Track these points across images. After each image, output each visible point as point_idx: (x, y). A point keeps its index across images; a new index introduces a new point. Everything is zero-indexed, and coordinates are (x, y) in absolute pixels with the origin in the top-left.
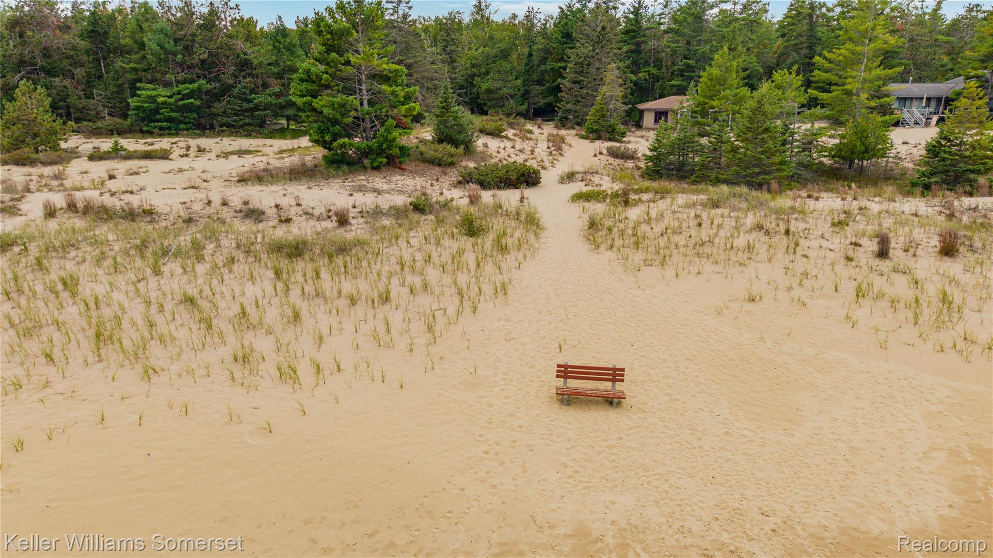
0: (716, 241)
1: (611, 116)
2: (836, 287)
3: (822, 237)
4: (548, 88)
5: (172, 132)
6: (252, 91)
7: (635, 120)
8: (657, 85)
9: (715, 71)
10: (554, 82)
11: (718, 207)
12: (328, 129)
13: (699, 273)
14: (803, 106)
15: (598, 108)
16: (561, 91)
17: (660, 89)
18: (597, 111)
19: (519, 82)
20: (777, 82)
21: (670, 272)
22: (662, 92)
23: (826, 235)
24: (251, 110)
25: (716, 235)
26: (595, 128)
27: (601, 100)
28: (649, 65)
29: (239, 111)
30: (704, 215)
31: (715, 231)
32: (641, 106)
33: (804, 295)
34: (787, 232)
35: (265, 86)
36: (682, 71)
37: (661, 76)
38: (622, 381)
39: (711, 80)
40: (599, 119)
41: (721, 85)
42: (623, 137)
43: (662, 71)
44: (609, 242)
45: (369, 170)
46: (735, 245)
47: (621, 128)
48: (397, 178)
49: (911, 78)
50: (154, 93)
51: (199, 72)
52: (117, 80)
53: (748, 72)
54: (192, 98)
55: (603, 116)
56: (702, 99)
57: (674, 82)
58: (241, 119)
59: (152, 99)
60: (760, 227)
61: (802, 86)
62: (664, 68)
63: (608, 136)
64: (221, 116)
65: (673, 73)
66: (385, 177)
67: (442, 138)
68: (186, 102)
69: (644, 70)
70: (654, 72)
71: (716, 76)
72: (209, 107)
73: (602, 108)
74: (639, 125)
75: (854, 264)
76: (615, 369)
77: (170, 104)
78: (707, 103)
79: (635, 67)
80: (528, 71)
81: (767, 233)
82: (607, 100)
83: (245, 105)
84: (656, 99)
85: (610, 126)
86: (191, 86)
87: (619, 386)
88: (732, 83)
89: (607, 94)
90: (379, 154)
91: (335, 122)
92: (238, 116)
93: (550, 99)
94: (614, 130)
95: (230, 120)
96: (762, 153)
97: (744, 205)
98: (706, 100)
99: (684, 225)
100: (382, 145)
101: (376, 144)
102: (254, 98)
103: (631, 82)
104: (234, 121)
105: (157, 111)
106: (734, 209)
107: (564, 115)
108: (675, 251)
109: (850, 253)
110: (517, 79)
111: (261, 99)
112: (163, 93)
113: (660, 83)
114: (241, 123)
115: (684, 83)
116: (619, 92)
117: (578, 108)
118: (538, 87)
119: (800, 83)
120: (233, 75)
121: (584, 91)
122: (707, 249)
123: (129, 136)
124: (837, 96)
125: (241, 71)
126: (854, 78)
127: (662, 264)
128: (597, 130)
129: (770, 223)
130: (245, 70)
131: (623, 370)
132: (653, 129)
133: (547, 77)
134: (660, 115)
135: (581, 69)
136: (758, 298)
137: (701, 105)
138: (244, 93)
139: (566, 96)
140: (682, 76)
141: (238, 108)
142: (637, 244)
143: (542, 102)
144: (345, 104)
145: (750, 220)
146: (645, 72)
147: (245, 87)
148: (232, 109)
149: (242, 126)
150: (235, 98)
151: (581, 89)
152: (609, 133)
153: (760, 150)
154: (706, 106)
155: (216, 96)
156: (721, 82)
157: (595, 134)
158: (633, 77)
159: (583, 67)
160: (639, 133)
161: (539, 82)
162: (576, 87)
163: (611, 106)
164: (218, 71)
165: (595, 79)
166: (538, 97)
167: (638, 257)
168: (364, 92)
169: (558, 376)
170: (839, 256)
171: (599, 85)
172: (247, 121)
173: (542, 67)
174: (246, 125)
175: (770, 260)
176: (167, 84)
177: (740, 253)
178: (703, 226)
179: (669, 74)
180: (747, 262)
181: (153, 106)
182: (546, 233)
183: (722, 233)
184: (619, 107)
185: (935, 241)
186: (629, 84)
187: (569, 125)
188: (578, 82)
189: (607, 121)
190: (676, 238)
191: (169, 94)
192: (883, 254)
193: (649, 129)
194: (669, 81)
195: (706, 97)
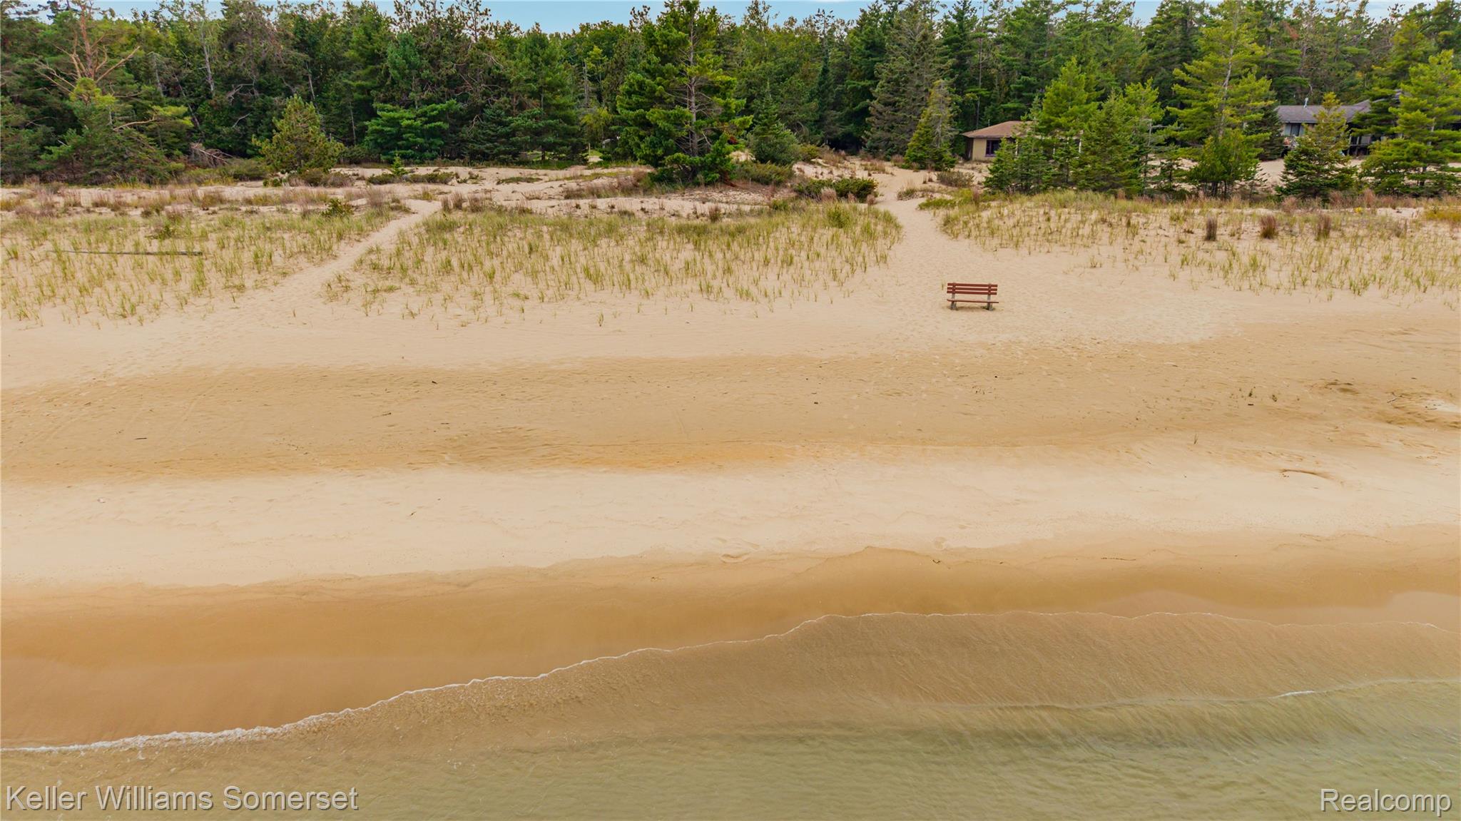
0: (1064, 231)
1: (937, 141)
2: (1166, 259)
3: (1160, 228)
4: (848, 113)
5: (417, 160)
6: (508, 113)
7: (963, 149)
8: (988, 109)
9: (1061, 85)
10: (854, 105)
11: (1065, 207)
12: (661, 142)
13: (1048, 252)
14: (1158, 123)
15: (922, 132)
16: (871, 116)
17: (991, 114)
18: (922, 135)
19: (814, 104)
20: (1130, 97)
21: (1024, 251)
22: (994, 118)
23: (1164, 226)
24: (507, 135)
25: (1063, 227)
26: (919, 155)
27: (926, 123)
28: (977, 85)
29: (493, 136)
30: (1053, 213)
31: (1063, 223)
32: (970, 134)
33: (1138, 264)
34: (1129, 224)
35: (521, 107)
36: (1019, 90)
37: (992, 97)
38: (996, 294)
39: (1058, 95)
40: (924, 145)
41: (1068, 101)
42: (953, 167)
43: (994, 91)
44: (967, 233)
45: (703, 186)
46: (1080, 233)
47: (948, 155)
48: (731, 193)
49: (1307, 99)
50: (396, 115)
51: (446, 89)
52: (339, 100)
53: (1103, 91)
54: (440, 120)
55: (929, 141)
56: (1047, 117)
57: (1010, 105)
58: (496, 147)
59: (394, 122)
60: (1104, 221)
61: (1157, 100)
62: (997, 87)
63: (933, 165)
64: (472, 142)
65: (1007, 94)
66: (721, 192)
67: (762, 158)
68: (433, 124)
69: (970, 90)
70: (983, 93)
71: (1063, 90)
72: (455, 132)
73: (927, 132)
74: (967, 157)
75: (1184, 245)
76: (990, 286)
77: (416, 128)
78: (1052, 121)
79: (959, 86)
80: (823, 92)
81: (1111, 225)
82: (933, 122)
83: (501, 130)
84: (987, 126)
85: (936, 153)
86: (439, 107)
87: (993, 298)
88: (1081, 98)
89: (934, 115)
90: (710, 169)
91: (667, 135)
92: (491, 142)
93: (850, 128)
94: (941, 158)
95: (482, 147)
96: (1111, 165)
97: (1090, 206)
98: (1052, 118)
99: (1034, 220)
100: (715, 159)
101: (710, 159)
102: (511, 122)
103: (957, 104)
104: (487, 148)
105: (398, 137)
106: (1078, 208)
107: (874, 145)
108: (1026, 239)
109: (1183, 237)
110: (810, 100)
111: (519, 122)
112: (407, 115)
113: (991, 107)
114: (495, 151)
115: (1023, 106)
116: (947, 113)
117: (891, 136)
118: (834, 112)
119: (1155, 97)
120: (484, 94)
121: (900, 114)
122: (1055, 237)
123: (369, 165)
124: (1198, 113)
125: (494, 89)
126: (1216, 92)
127: (1017, 245)
128: (921, 157)
129: (1114, 219)
130: (497, 88)
131: (996, 286)
132: (985, 162)
133: (846, 100)
134: (993, 145)
135: (895, 88)
136: (1098, 265)
137: (1046, 123)
138: (499, 115)
139: (876, 121)
140: (1020, 96)
141: (492, 133)
142: (992, 233)
143: (840, 131)
144: (681, 116)
145: (1094, 216)
146: (974, 92)
147: (500, 108)
148: (484, 134)
149: (497, 155)
150: (488, 120)
151: (896, 111)
152: (935, 161)
153: (1108, 162)
154: (1052, 123)
155: (461, 119)
156: (1069, 97)
157: (919, 163)
158: (960, 99)
159: (897, 85)
160: (968, 165)
161: (836, 106)
162: (889, 110)
163: (938, 130)
164: (465, 89)
165: (914, 100)
166: (834, 125)
167: (996, 242)
168: (694, 104)
169: (948, 292)
170: (1173, 240)
171: (919, 106)
172: (502, 148)
173: (840, 87)
174: (500, 152)
175: (1111, 244)
176: (409, 105)
177: (1085, 240)
178: (1052, 220)
179: (1003, 95)
180: (1090, 245)
181: (394, 130)
182: (904, 230)
183: (1069, 225)
184: (945, 131)
185: (1259, 228)
186: (954, 107)
187: (882, 157)
188: (893, 104)
189: (932, 147)
190: (1026, 230)
191: (413, 116)
192: (1211, 237)
193: (980, 162)
194: (1003, 103)
195: (1052, 114)
